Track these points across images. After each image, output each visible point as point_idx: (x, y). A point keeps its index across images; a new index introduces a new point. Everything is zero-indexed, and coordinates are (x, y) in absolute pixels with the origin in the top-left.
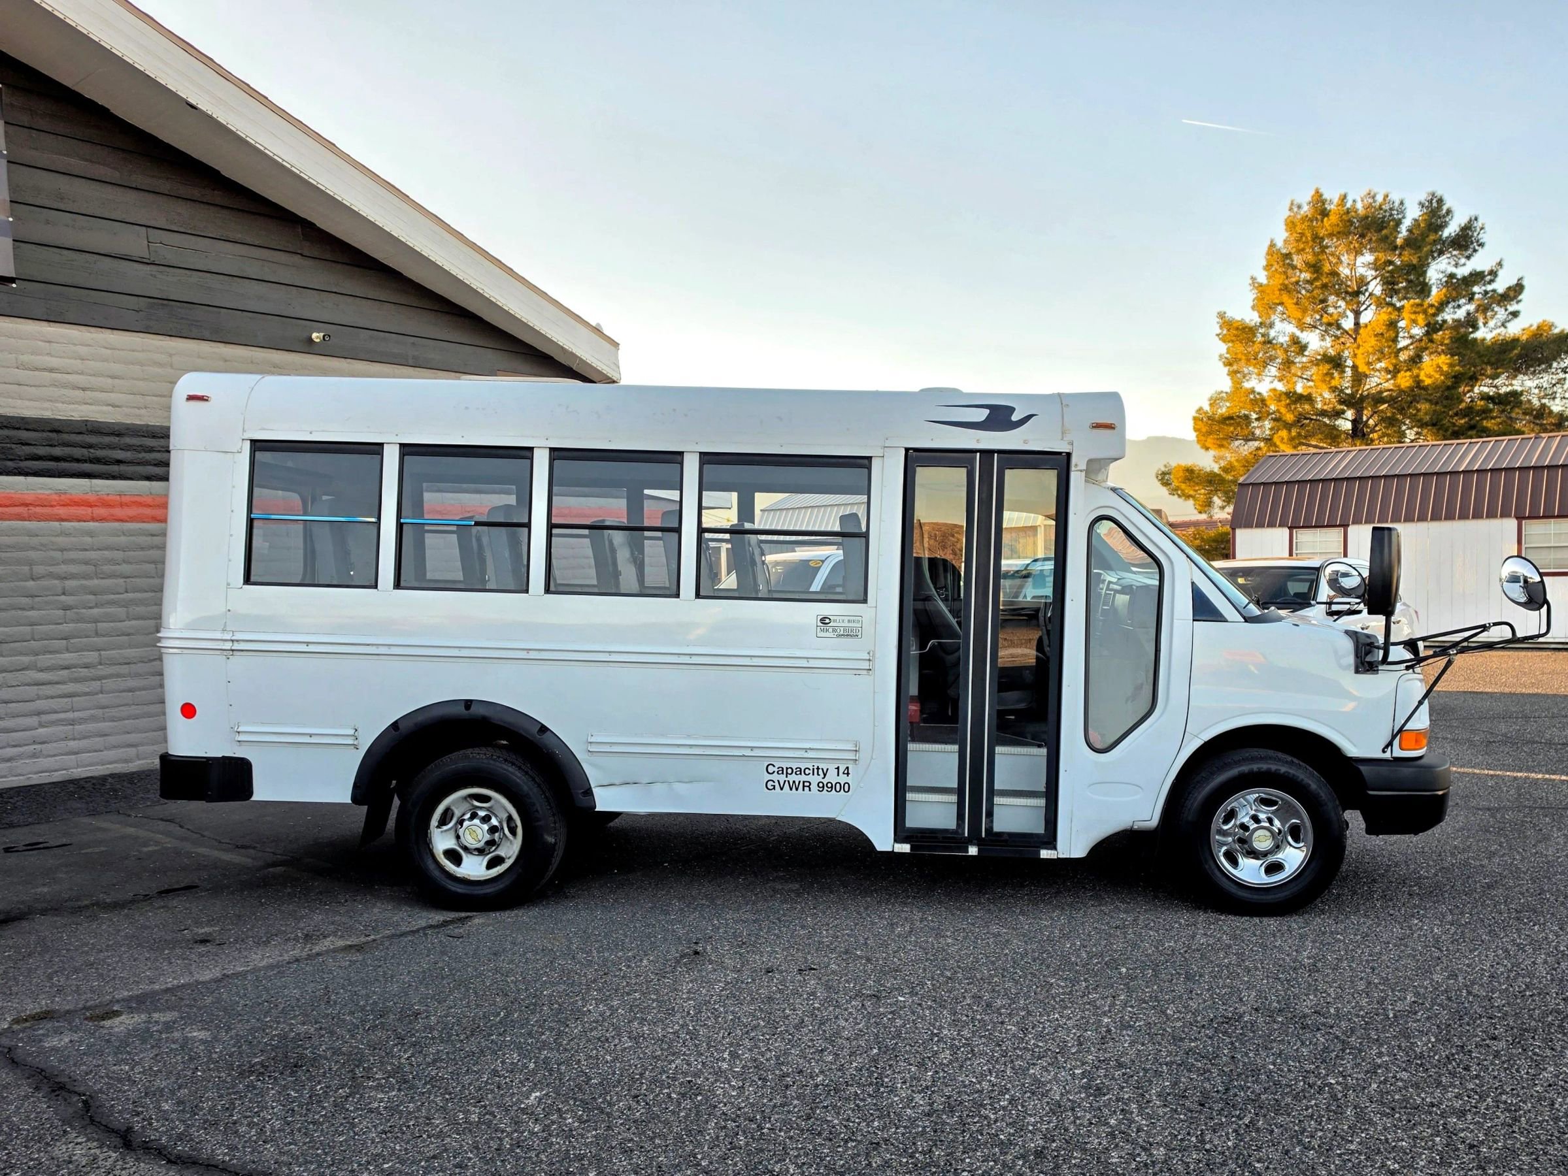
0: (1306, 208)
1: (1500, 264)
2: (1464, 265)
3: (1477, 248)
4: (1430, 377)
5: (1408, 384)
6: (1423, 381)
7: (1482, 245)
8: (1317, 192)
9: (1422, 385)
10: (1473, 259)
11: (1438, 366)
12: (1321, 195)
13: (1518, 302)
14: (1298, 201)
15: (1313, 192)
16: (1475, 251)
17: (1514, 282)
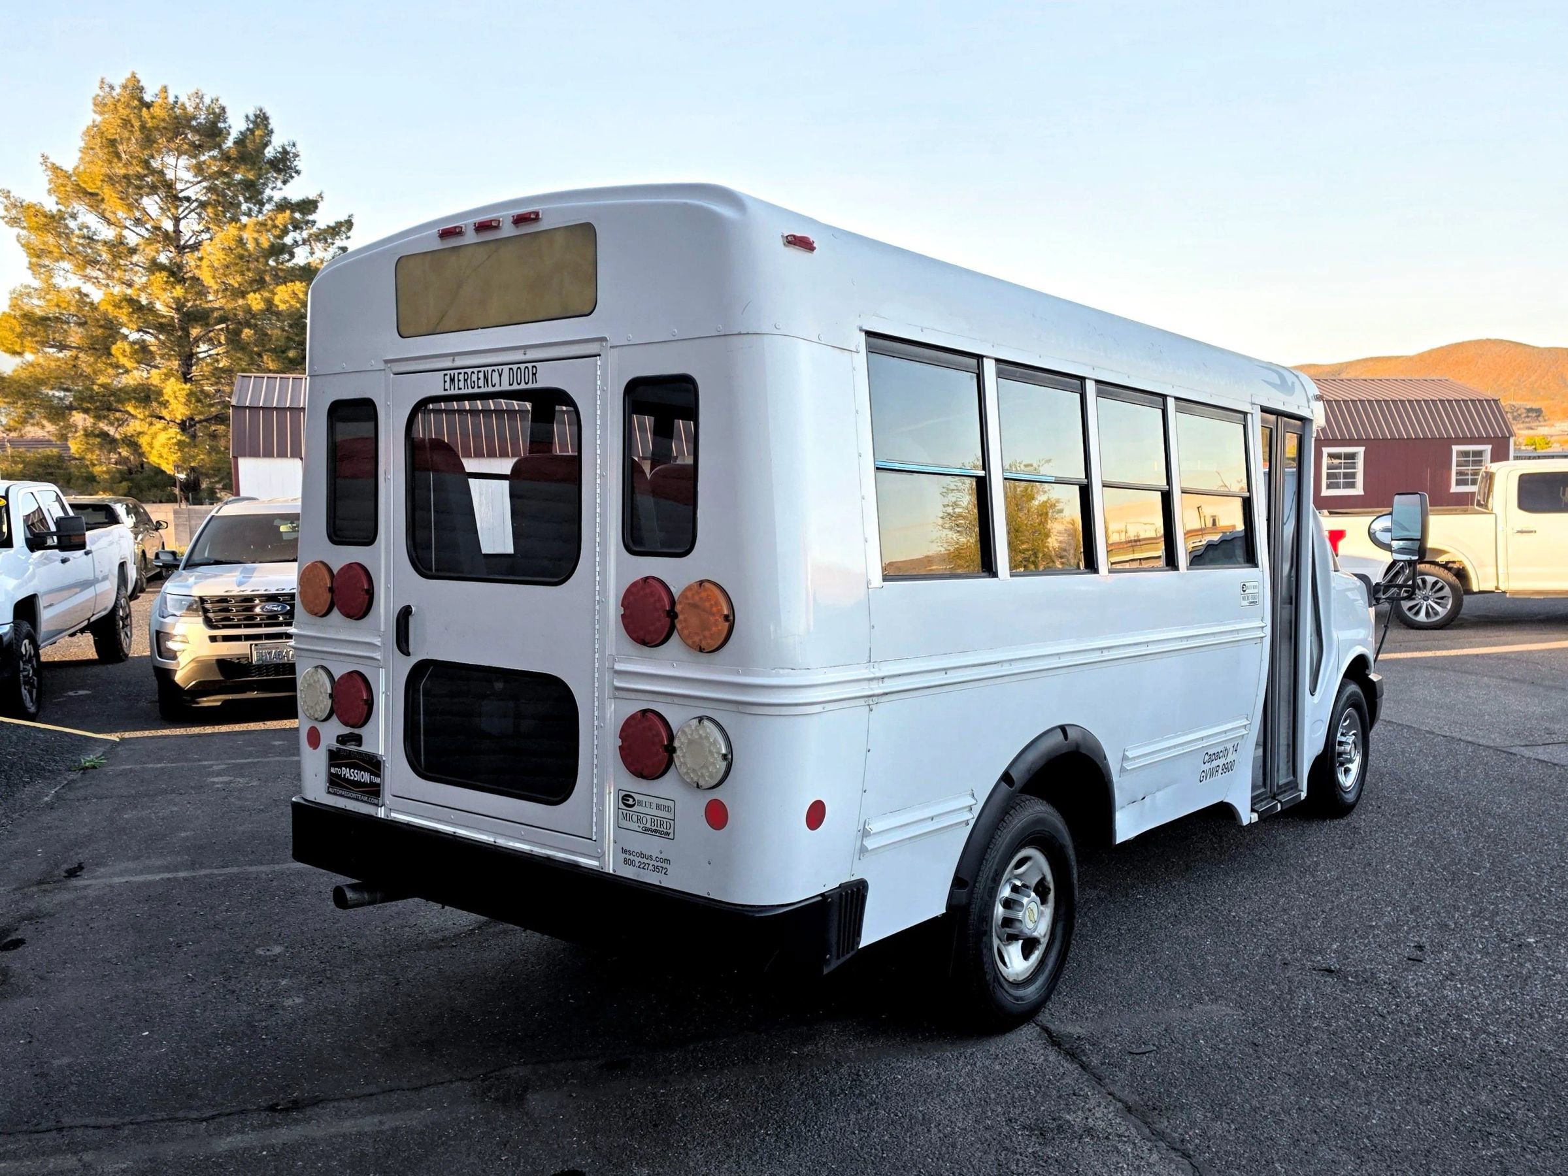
0: (118, 90)
1: (320, 196)
2: (281, 189)
3: (294, 174)
4: (285, 302)
5: (259, 307)
6: (277, 306)
7: (298, 172)
8: (134, 76)
9: (274, 309)
10: (288, 185)
11: (294, 293)
12: (139, 81)
13: (348, 238)
14: (108, 80)
15: (129, 76)
16: (292, 177)
17: (343, 218)
